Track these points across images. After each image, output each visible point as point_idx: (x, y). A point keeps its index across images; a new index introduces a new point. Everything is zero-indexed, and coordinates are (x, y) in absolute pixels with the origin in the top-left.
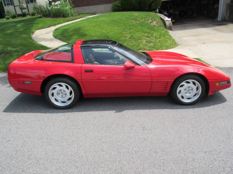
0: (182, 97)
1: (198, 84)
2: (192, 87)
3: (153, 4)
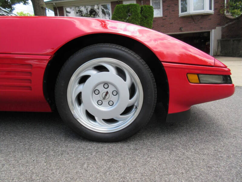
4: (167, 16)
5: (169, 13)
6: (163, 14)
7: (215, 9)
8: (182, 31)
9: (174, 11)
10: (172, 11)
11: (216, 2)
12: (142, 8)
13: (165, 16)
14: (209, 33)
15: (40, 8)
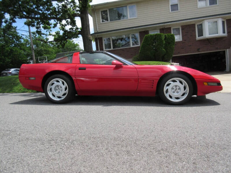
0: (171, 97)
1: (185, 83)
2: (179, 86)
3: (166, 56)
4: (185, 40)
5: (187, 38)
6: (183, 39)
7: (228, 33)
8: (200, 52)
9: (192, 36)
10: (191, 36)
11: (229, 27)
12: (165, 36)
13: (184, 40)
14: (224, 52)
15: (89, 41)
